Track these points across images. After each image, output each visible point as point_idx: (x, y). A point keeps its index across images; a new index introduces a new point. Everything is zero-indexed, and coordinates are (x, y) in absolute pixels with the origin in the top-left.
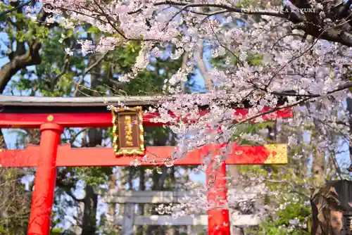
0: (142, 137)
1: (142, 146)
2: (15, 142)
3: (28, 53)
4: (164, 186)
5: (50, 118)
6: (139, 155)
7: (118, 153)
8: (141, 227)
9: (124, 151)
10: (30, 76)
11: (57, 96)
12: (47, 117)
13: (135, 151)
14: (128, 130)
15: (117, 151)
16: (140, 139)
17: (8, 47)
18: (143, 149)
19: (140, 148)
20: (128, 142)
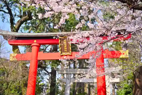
0: (70, 48)
1: (71, 52)
2: (24, 50)
3: (27, 16)
4: (84, 67)
5: (35, 41)
6: (69, 55)
7: (61, 55)
8: (74, 83)
9: (64, 54)
10: (29, 24)
11: (38, 33)
12: (34, 41)
13: (68, 53)
14: (65, 45)
15: (61, 54)
16: (70, 49)
17: (20, 13)
18: (71, 53)
19: (70, 52)
20: (65, 50)
